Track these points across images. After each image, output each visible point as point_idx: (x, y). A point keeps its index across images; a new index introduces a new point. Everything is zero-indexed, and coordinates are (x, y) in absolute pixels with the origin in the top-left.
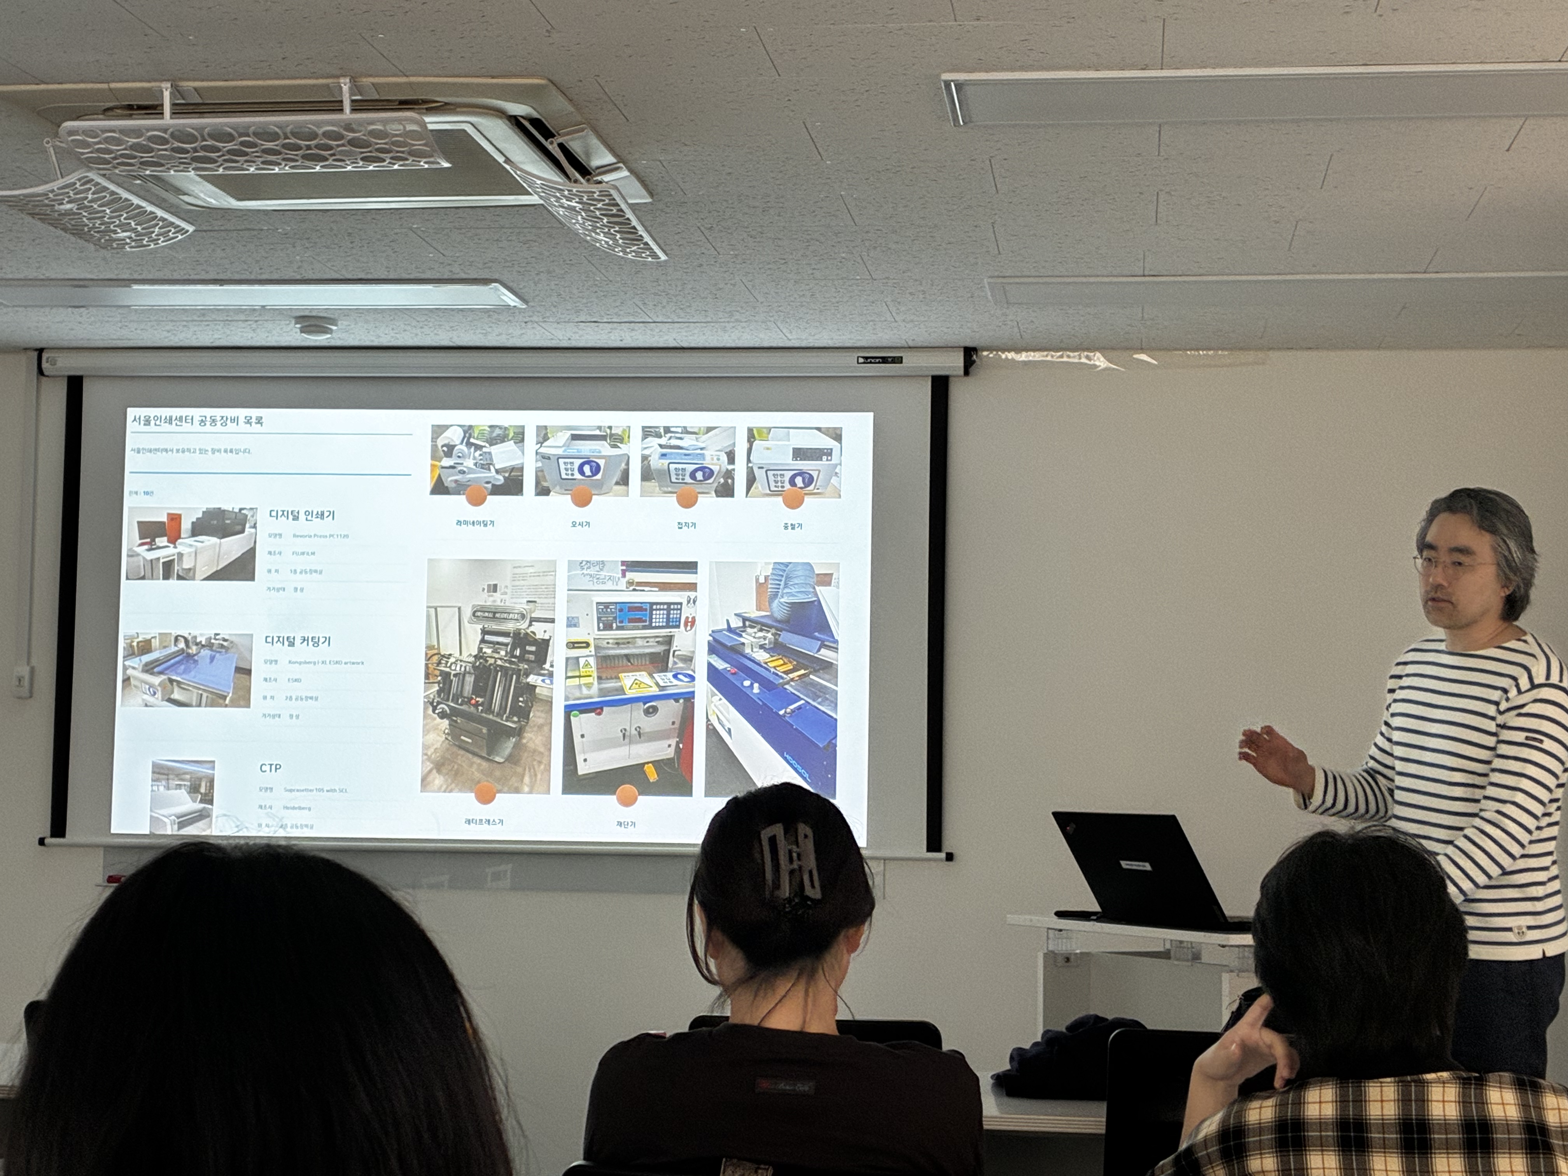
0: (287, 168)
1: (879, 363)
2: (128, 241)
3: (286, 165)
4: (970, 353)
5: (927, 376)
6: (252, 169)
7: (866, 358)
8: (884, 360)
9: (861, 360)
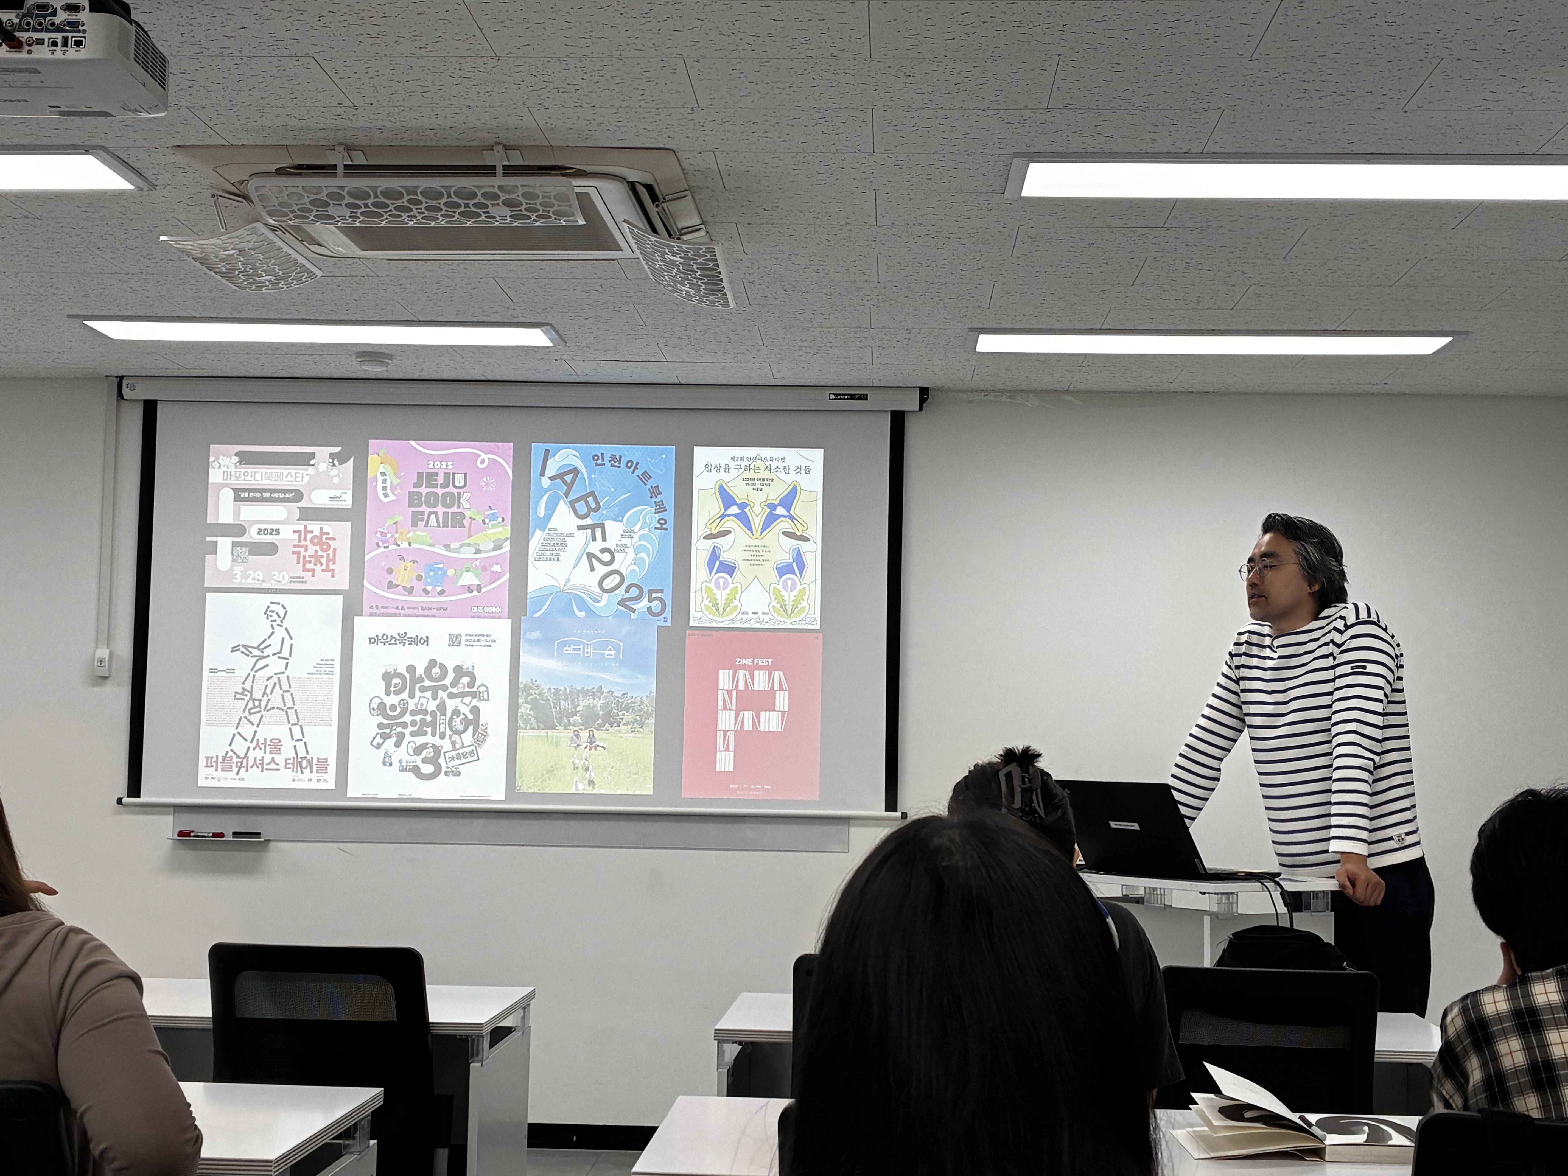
0: (443, 223)
1: (848, 399)
2: (267, 283)
3: (443, 220)
4: (924, 392)
5: (887, 411)
6: (411, 223)
7: (837, 395)
8: (852, 397)
9: (832, 397)
